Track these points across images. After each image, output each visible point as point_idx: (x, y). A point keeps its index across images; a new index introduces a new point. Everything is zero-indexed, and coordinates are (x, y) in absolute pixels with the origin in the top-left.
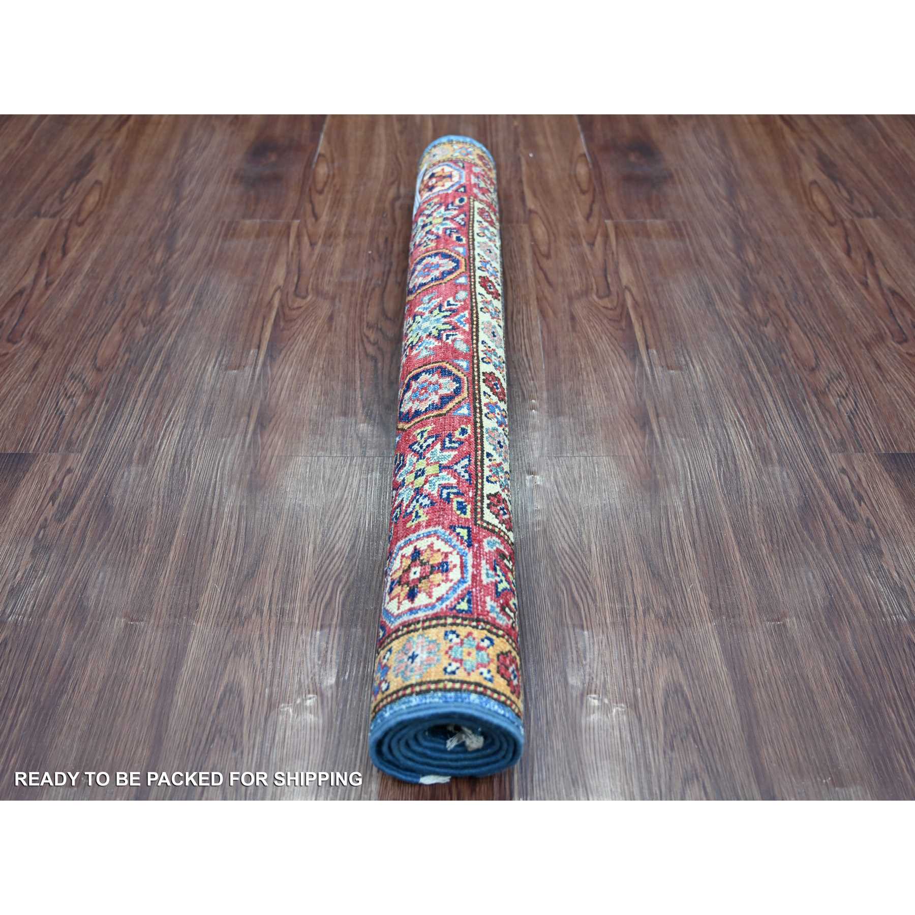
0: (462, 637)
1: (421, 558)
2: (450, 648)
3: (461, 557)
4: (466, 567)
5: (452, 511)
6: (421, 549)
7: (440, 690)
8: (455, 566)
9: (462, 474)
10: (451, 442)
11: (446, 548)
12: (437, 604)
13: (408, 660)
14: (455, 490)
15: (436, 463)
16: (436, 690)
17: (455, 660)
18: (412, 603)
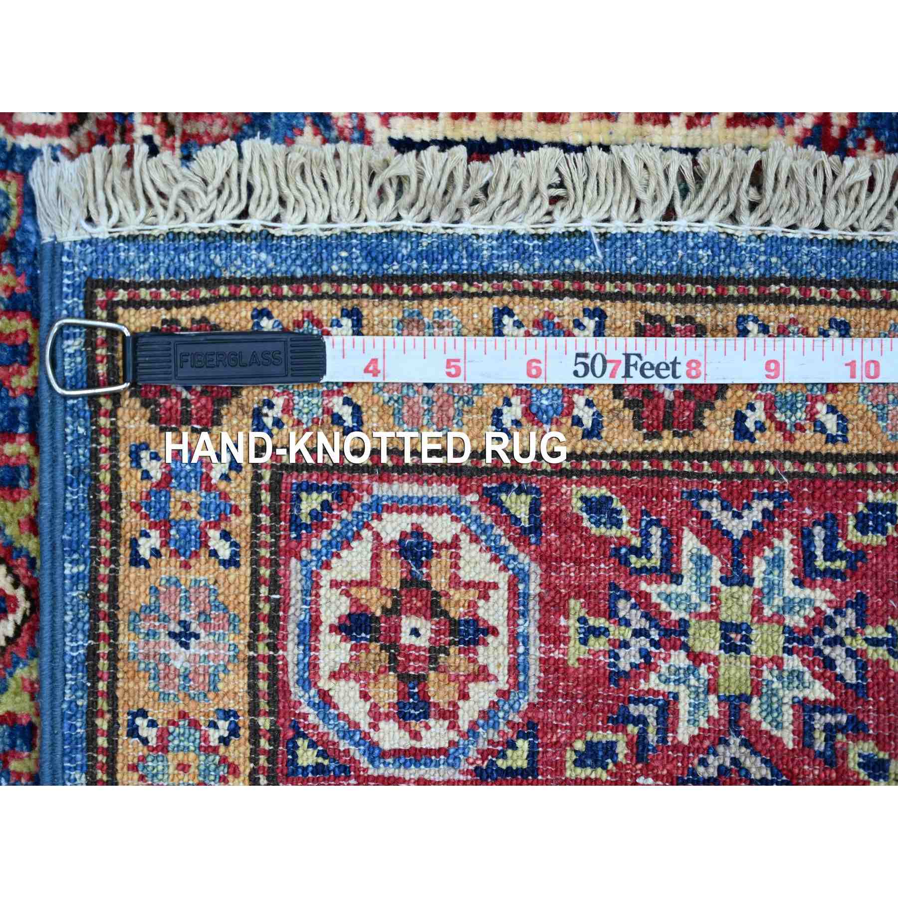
0: (222, 750)
1: (452, 650)
2: (195, 724)
3: (440, 751)
4: (417, 763)
5: (586, 728)
6: (481, 649)
7: (93, 704)
8: (416, 736)
9: (711, 759)
10: (829, 730)
11: (467, 713)
12: (313, 692)
13: (180, 623)
14: (652, 737)
15: (757, 689)
16: (93, 693)
17: (163, 736)
18: (333, 629)
